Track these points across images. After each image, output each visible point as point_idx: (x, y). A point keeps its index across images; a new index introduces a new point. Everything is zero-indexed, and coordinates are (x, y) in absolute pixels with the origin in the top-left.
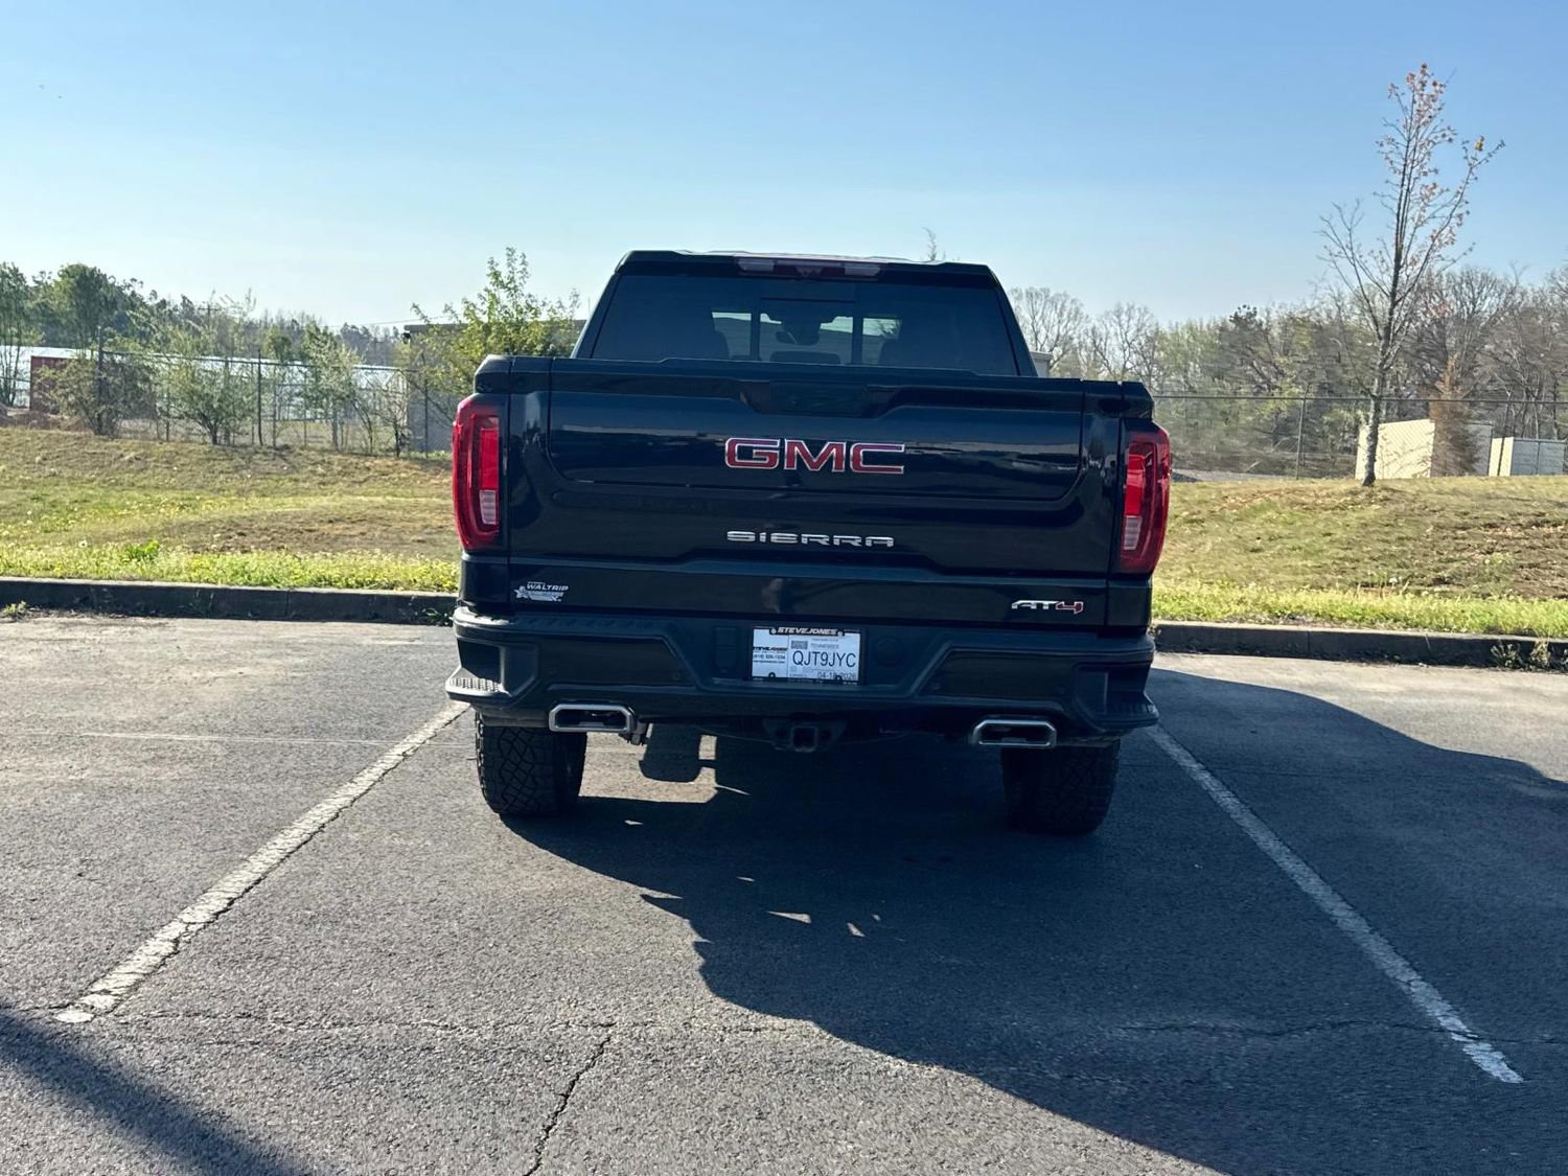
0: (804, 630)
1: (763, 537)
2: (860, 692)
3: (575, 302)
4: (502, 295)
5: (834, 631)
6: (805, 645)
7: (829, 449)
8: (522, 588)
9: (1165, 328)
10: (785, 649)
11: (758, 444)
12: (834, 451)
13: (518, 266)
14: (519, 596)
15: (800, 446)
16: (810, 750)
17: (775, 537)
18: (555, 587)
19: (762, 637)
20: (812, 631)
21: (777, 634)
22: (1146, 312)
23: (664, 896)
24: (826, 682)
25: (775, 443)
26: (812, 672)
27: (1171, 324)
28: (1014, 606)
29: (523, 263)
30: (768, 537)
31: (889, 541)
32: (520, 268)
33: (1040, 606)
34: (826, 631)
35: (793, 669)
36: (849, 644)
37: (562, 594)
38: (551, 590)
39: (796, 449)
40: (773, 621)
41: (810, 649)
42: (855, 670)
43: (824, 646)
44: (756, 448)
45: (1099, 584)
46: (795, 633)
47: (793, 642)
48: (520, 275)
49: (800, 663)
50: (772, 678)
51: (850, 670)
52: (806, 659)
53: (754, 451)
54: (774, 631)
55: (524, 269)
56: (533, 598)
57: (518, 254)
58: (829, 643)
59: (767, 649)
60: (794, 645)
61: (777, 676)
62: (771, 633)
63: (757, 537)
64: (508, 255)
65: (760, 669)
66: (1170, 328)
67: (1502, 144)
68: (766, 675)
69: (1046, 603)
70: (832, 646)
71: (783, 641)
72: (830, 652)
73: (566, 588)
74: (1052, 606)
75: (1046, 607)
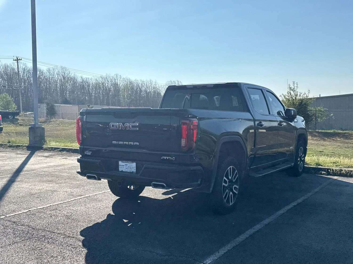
3: (309, 92)
4: (292, 92)
5: (131, 162)
6: (127, 165)
7: (125, 125)
8: (86, 152)
10: (124, 166)
11: (115, 124)
12: (126, 125)
13: (295, 85)
14: (85, 154)
15: (121, 124)
18: (90, 152)
19: (120, 163)
20: (128, 162)
24: (131, 172)
25: (117, 124)
26: (128, 170)
28: (162, 158)
29: (297, 84)
31: (138, 144)
32: (296, 86)
33: (167, 158)
34: (130, 162)
35: (125, 170)
36: (134, 165)
38: (89, 153)
40: (122, 160)
42: (135, 170)
43: (130, 165)
45: (178, 154)
46: (125, 162)
47: (125, 164)
48: (296, 87)
50: (122, 171)
51: (134, 170)
52: (127, 168)
53: (114, 126)
54: (122, 162)
55: (297, 86)
56: (87, 154)
57: (295, 83)
59: (121, 165)
63: (117, 142)
64: (293, 83)
65: (120, 169)
70: (132, 165)
71: (123, 164)
72: (131, 166)
73: (91, 152)
74: (169, 158)
75: (168, 159)
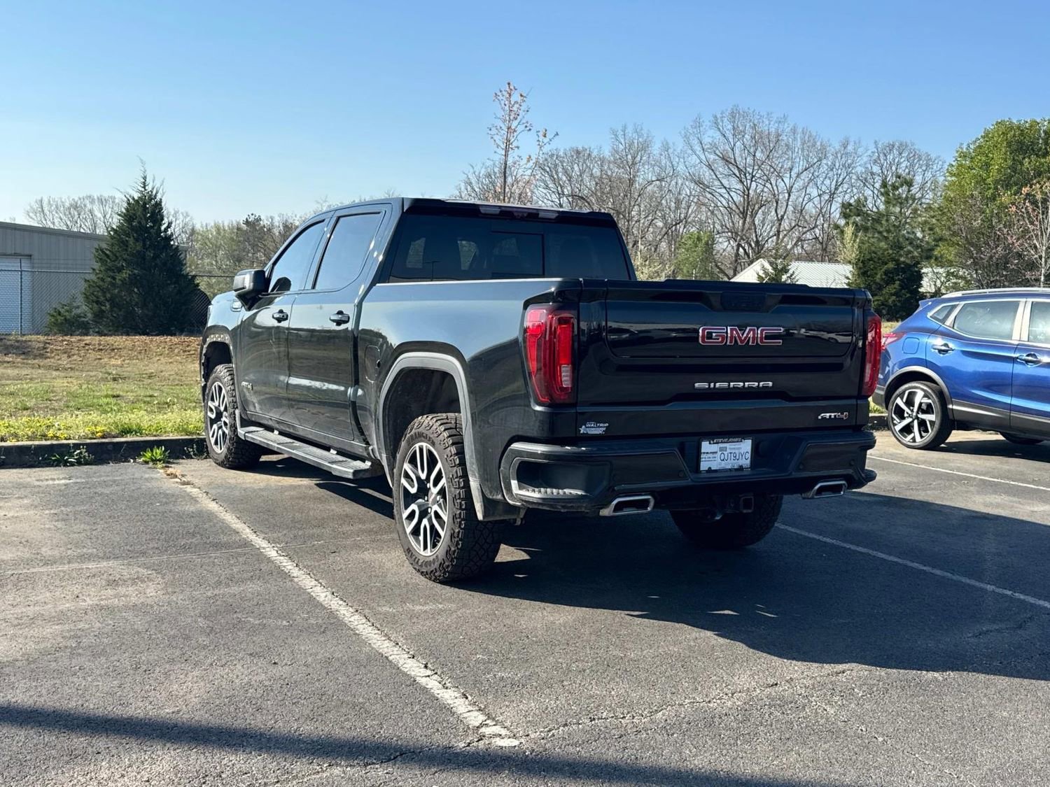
0: (726, 440)
1: (712, 385)
2: (754, 475)
5: (739, 440)
8: (583, 427)
9: (198, 227)
10: (716, 453)
11: (716, 331)
14: (582, 432)
16: (750, 511)
17: (718, 385)
18: (601, 425)
19: (706, 446)
20: (730, 440)
21: (714, 443)
22: (187, 215)
23: (640, 613)
24: (736, 470)
26: (728, 465)
27: (202, 225)
28: (820, 417)
30: (715, 385)
31: (770, 384)
33: (830, 416)
34: (736, 440)
35: (720, 464)
36: (746, 446)
37: (604, 429)
38: (599, 427)
39: (734, 332)
40: (713, 436)
41: (728, 451)
42: (748, 462)
43: (734, 449)
44: (715, 332)
45: (854, 401)
46: (722, 442)
47: (720, 448)
49: (723, 460)
50: (710, 470)
51: (746, 462)
52: (726, 457)
53: (714, 334)
54: (712, 442)
56: (589, 433)
58: (737, 446)
59: (707, 453)
60: (721, 449)
61: (713, 469)
62: (710, 443)
63: (709, 385)
65: (704, 465)
66: (202, 227)
67: (557, 134)
68: (707, 469)
69: (833, 414)
70: (739, 449)
71: (715, 448)
72: (737, 451)
73: (607, 425)
74: (835, 416)
75: (833, 417)
